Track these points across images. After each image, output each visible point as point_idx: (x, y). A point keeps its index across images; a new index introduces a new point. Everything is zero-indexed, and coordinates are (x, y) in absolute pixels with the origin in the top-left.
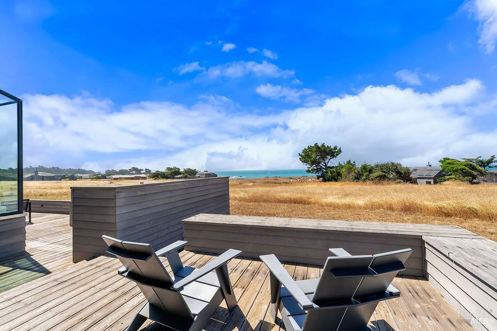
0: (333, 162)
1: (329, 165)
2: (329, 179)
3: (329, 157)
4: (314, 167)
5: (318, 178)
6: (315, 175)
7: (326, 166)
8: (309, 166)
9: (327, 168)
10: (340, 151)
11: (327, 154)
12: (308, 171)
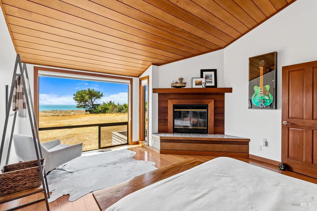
0: (97, 101)
1: (95, 103)
2: (97, 112)
3: (95, 98)
4: (82, 104)
5: (86, 111)
6: (83, 110)
7: (92, 103)
8: (78, 103)
9: (93, 105)
10: (102, 95)
11: (94, 96)
12: (78, 107)
